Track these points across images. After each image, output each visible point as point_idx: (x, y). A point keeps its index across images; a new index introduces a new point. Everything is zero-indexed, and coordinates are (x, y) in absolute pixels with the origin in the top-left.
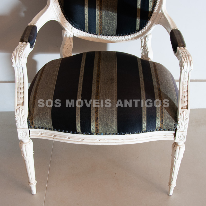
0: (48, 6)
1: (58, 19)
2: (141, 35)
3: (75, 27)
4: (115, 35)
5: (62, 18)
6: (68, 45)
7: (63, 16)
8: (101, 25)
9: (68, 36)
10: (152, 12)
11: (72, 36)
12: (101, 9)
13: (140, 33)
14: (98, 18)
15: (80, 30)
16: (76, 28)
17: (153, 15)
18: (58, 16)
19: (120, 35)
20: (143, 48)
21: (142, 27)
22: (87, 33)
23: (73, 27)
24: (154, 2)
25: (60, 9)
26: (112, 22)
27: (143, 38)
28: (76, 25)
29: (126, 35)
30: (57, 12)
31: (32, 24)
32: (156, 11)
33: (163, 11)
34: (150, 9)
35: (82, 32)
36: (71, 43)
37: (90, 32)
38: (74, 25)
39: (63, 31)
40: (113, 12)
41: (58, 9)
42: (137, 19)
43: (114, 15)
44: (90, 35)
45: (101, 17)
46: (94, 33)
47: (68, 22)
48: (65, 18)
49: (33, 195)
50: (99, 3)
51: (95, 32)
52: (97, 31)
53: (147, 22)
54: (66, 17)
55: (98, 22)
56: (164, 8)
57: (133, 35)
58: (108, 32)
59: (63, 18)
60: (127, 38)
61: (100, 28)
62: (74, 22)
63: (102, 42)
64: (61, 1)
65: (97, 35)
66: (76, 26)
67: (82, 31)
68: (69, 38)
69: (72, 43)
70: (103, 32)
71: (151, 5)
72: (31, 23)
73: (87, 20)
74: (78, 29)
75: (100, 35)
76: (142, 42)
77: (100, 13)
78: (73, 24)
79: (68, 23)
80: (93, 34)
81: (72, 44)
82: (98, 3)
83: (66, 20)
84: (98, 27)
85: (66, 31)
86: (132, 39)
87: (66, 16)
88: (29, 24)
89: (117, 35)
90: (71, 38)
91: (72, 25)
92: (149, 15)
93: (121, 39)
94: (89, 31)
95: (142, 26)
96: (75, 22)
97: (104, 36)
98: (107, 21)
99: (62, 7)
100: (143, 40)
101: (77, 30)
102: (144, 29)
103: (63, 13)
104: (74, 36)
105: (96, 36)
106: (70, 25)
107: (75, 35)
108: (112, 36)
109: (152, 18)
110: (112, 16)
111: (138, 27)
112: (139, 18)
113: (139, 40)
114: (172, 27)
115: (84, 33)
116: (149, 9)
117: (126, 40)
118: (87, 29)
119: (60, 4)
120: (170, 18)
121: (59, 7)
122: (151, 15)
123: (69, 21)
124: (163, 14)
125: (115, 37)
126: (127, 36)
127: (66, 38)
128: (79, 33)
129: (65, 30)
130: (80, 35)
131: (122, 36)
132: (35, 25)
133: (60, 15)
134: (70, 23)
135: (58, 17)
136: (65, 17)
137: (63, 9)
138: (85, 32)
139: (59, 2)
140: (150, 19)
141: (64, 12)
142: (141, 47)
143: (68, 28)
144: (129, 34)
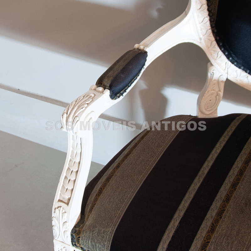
0: (186, 15)
3: (233, 63)
5: (210, 42)
7: (211, 38)
9: (216, 77)
11: (225, 79)
15: (243, 70)
16: (235, 65)
18: (201, 36)
23: (230, 63)
25: (208, 23)
28: (236, 59)
30: (201, 30)
35: (246, 74)
36: (220, 91)
38: (233, 58)
41: (204, 22)
47: (220, 51)
48: (215, 43)
54: (218, 42)
59: (212, 42)
62: (231, 52)
64: (212, 10)
66: (236, 61)
68: (218, 82)
69: (222, 91)
72: (142, 45)
74: (240, 68)
78: (229, 56)
79: (221, 53)
81: (221, 93)
83: (217, 46)
85: (212, 66)
87: (218, 38)
88: (136, 46)
90: (222, 81)
91: (228, 58)
96: (234, 54)
99: (212, 20)
101: (237, 69)
103: (213, 32)
104: (227, 79)
106: (224, 58)
107: (230, 78)
115: (250, 77)
119: (209, 15)
121: (207, 19)
123: (223, 49)
127: (211, 80)
128: (239, 75)
130: (242, 79)
132: (145, 49)
133: (205, 36)
134: (224, 53)
135: (201, 39)
136: (216, 40)
137: (213, 25)
139: (208, 10)
141: (215, 31)
143: (218, 61)
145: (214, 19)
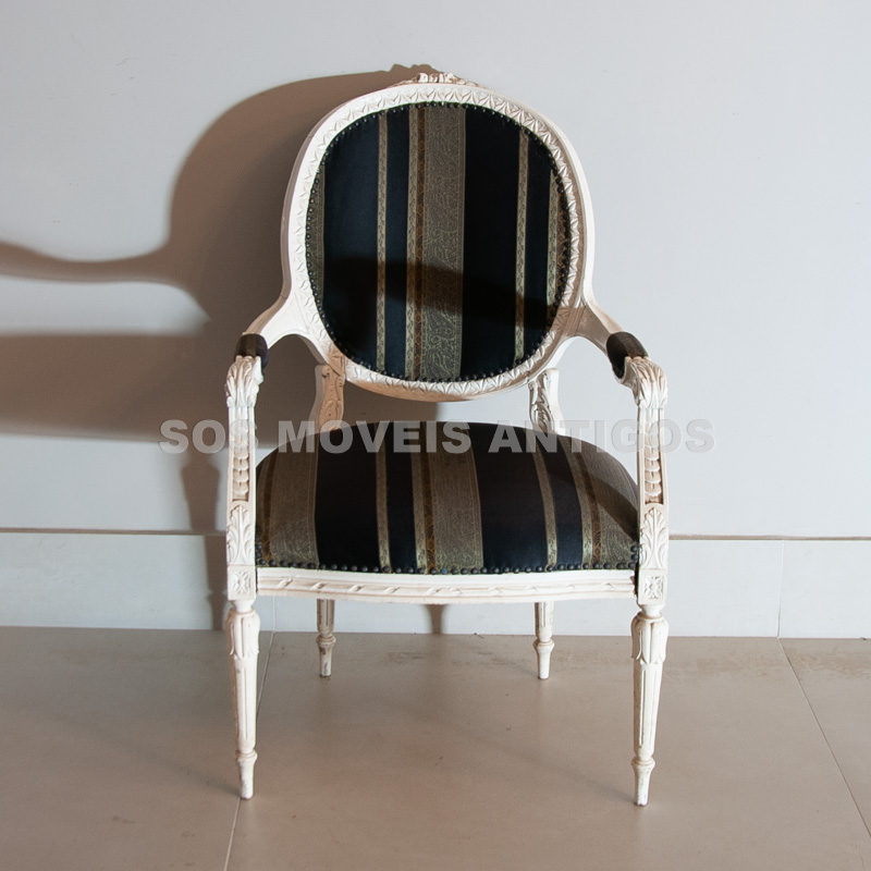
2: (529, 373)
3: (349, 358)
4: (457, 380)
6: (331, 405)
8: (418, 351)
10: (556, 306)
11: (343, 383)
12: (418, 306)
13: (528, 365)
14: (410, 332)
17: (559, 312)
19: (471, 379)
20: (536, 407)
21: (530, 350)
22: (382, 373)
24: (561, 279)
26: (449, 342)
27: (534, 379)
29: (488, 376)
32: (567, 304)
33: (587, 300)
34: (550, 300)
35: (368, 371)
36: (339, 399)
37: (389, 371)
40: (451, 312)
42: (517, 328)
43: (455, 321)
44: (390, 380)
45: (418, 329)
46: (400, 374)
49: (245, 799)
50: (413, 291)
51: (403, 373)
52: (409, 369)
53: (545, 335)
55: (410, 344)
56: (589, 293)
57: (506, 374)
58: (438, 370)
60: (490, 386)
61: (417, 360)
63: (421, 398)
65: (407, 379)
67: (367, 367)
69: (342, 399)
70: (424, 372)
71: (551, 287)
73: (383, 338)
74: (358, 363)
75: (416, 380)
76: (532, 391)
77: (418, 318)
80: (397, 377)
81: (342, 403)
82: (411, 291)
84: (410, 357)
86: (504, 386)
87: (328, 325)
89: (464, 380)
90: (340, 387)
92: (549, 314)
93: (473, 389)
94: (387, 369)
95: (531, 346)
97: (427, 383)
98: (437, 339)
100: (536, 387)
102: (537, 356)
104: (346, 382)
105: (406, 383)
107: (350, 380)
108: (448, 381)
109: (556, 321)
110: (449, 325)
111: (519, 351)
112: (522, 324)
113: (524, 386)
115: (374, 374)
116: (548, 298)
117: (488, 391)
118: (381, 362)
122: (554, 315)
123: (335, 340)
124: (586, 307)
125: (457, 384)
126: (489, 379)
128: (359, 374)
129: (324, 364)
130: (363, 378)
131: (477, 379)
136: (326, 328)
138: (375, 370)
140: (550, 325)
142: (531, 406)
144: (496, 373)
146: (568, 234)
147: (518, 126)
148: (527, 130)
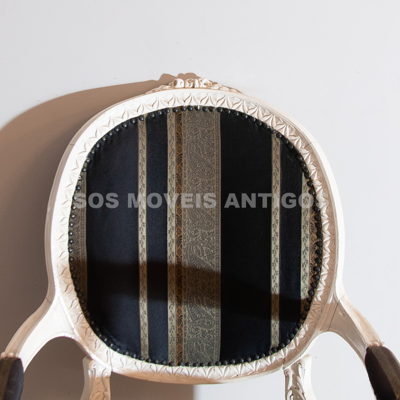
0: (50, 302)
1: (74, 334)
2: (284, 361)
3: (115, 350)
4: (217, 364)
5: (84, 330)
7: (85, 324)
8: (180, 340)
9: (99, 373)
10: (309, 300)
11: (109, 374)
12: (179, 302)
13: (282, 354)
14: (172, 323)
15: (129, 355)
16: (118, 352)
17: (312, 307)
18: (73, 326)
19: (230, 363)
20: (290, 393)
21: (285, 340)
22: (147, 361)
23: (112, 351)
24: (314, 277)
25: (79, 307)
26: (209, 332)
27: (289, 367)
28: (118, 344)
29: (246, 361)
30: (72, 316)
31: (11, 354)
32: (320, 299)
33: (339, 297)
34: (304, 295)
35: (133, 360)
36: (106, 390)
37: (152, 359)
38: (114, 344)
39: (85, 360)
40: (210, 305)
41: (73, 307)
42: (273, 322)
43: (213, 314)
44: (154, 366)
45: (179, 321)
46: (164, 361)
47: (98, 338)
48: (90, 329)
50: (174, 287)
51: (167, 359)
52: (172, 356)
53: (299, 328)
54: (93, 327)
55: (172, 334)
56: (341, 290)
57: (262, 360)
58: (198, 356)
59: (87, 329)
60: (248, 370)
61: (179, 348)
62: (112, 337)
63: (184, 381)
64: (80, 289)
65: (170, 365)
66: (119, 347)
67: (132, 357)
68: (102, 379)
69: (109, 389)
70: (186, 356)
71: (305, 284)
72: (8, 352)
73: (146, 331)
74: (124, 354)
75: (179, 365)
76: (287, 377)
77: (179, 311)
78: (110, 342)
79: (99, 341)
80: (161, 363)
81: (109, 393)
82: (172, 288)
83: (93, 334)
84: (172, 345)
85: (92, 362)
86: (261, 371)
87: (93, 323)
88: (3, 355)
89: (223, 364)
90: (107, 377)
91: (109, 345)
92: (302, 309)
93: (232, 372)
94: (151, 357)
95: (286, 337)
96: (115, 337)
97: (189, 368)
98: (197, 329)
99: (83, 301)
100: (291, 373)
101: (121, 356)
102: (292, 346)
103: (86, 316)
104: (112, 373)
105: (169, 369)
106: (103, 346)
107: (116, 370)
108: (209, 365)
109: (309, 316)
110: (208, 317)
111: (275, 341)
112: (277, 317)
113: (280, 373)
114: (369, 342)
115: (139, 362)
116: (302, 294)
117: (246, 375)
118: (145, 352)
119: (78, 296)
120: (359, 315)
121: (77, 301)
122: (307, 309)
123: (100, 336)
124: (338, 304)
125: (216, 368)
126: (247, 364)
127: (93, 378)
128: (125, 364)
129: (90, 358)
130: (128, 367)
131: (236, 364)
132: (17, 356)
133: (78, 323)
134: (103, 339)
135: (72, 329)
136: (91, 326)
137: (85, 308)
138: (140, 359)
139: (76, 290)
140: (304, 319)
141: (88, 314)
142: (287, 391)
143: (98, 352)
144: (254, 359)
145: (85, 300)
146: (319, 235)
147: (269, 129)
148: (278, 134)
